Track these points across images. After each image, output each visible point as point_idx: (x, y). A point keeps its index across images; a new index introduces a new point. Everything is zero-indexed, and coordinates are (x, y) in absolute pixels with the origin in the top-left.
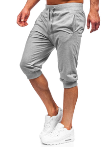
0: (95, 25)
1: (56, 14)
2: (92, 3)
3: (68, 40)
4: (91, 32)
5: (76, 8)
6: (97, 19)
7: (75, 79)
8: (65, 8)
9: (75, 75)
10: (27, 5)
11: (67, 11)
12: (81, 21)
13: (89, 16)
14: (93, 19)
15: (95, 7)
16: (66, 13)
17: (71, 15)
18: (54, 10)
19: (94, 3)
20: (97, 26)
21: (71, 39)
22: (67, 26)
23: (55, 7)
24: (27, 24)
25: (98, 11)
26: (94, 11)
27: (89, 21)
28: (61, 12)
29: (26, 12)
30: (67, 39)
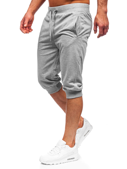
0: (103, 29)
1: (58, 16)
2: (100, 4)
3: (71, 45)
4: (98, 37)
5: (80, 9)
6: (106, 22)
7: (79, 88)
8: (68, 9)
9: (80, 84)
10: (30, 9)
11: (70, 13)
12: (86, 23)
13: (96, 19)
14: (101, 22)
15: (104, 8)
16: (69, 15)
17: (74, 17)
18: (56, 12)
19: (102, 4)
20: (105, 30)
21: (74, 43)
22: (69, 29)
23: (57, 8)
24: (32, 30)
25: (106, 12)
26: (102, 13)
27: (96, 25)
28: (64, 14)
29: (29, 16)
30: (70, 43)
